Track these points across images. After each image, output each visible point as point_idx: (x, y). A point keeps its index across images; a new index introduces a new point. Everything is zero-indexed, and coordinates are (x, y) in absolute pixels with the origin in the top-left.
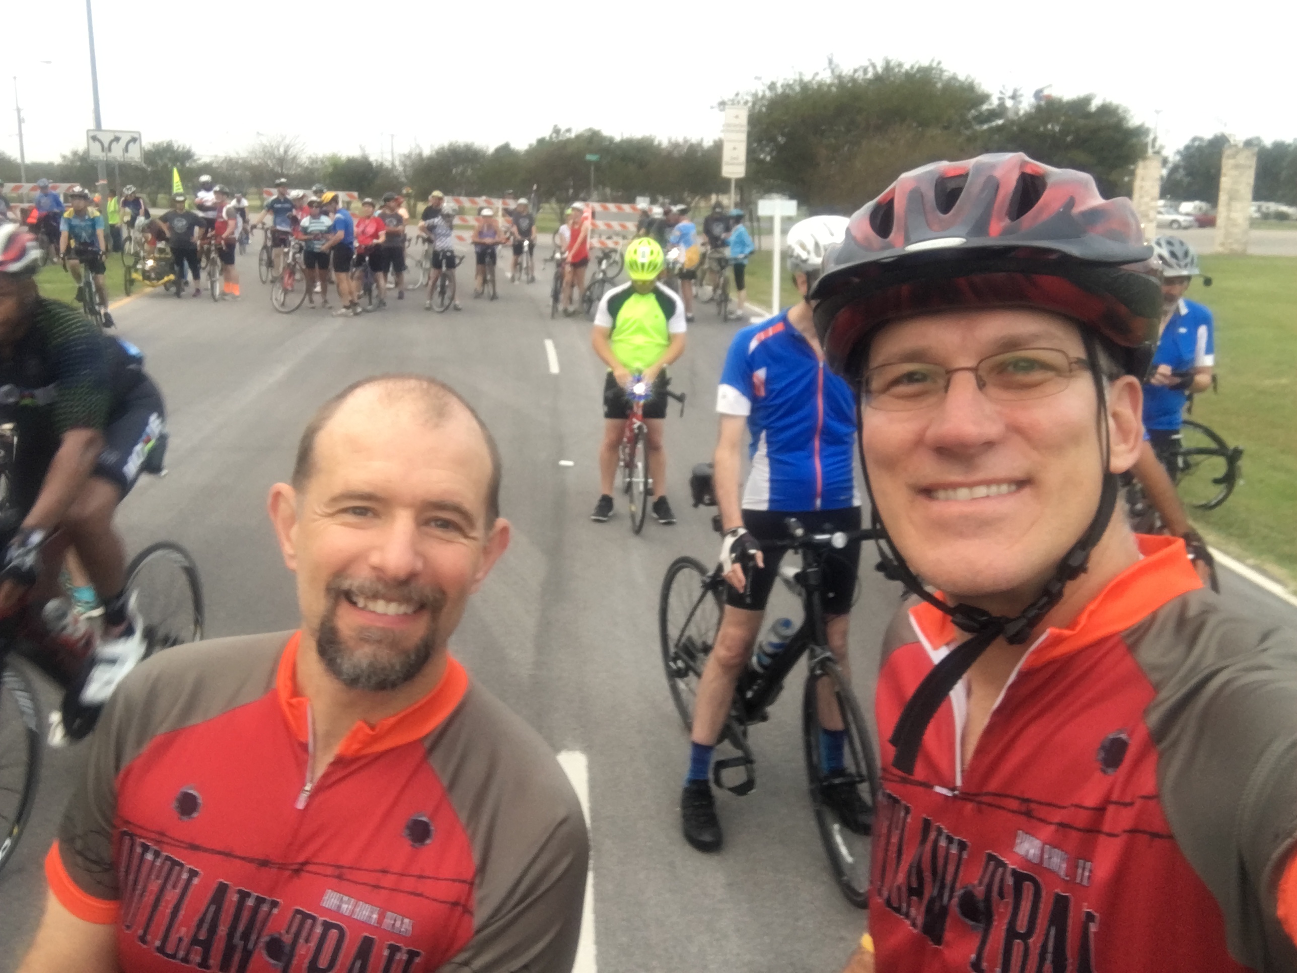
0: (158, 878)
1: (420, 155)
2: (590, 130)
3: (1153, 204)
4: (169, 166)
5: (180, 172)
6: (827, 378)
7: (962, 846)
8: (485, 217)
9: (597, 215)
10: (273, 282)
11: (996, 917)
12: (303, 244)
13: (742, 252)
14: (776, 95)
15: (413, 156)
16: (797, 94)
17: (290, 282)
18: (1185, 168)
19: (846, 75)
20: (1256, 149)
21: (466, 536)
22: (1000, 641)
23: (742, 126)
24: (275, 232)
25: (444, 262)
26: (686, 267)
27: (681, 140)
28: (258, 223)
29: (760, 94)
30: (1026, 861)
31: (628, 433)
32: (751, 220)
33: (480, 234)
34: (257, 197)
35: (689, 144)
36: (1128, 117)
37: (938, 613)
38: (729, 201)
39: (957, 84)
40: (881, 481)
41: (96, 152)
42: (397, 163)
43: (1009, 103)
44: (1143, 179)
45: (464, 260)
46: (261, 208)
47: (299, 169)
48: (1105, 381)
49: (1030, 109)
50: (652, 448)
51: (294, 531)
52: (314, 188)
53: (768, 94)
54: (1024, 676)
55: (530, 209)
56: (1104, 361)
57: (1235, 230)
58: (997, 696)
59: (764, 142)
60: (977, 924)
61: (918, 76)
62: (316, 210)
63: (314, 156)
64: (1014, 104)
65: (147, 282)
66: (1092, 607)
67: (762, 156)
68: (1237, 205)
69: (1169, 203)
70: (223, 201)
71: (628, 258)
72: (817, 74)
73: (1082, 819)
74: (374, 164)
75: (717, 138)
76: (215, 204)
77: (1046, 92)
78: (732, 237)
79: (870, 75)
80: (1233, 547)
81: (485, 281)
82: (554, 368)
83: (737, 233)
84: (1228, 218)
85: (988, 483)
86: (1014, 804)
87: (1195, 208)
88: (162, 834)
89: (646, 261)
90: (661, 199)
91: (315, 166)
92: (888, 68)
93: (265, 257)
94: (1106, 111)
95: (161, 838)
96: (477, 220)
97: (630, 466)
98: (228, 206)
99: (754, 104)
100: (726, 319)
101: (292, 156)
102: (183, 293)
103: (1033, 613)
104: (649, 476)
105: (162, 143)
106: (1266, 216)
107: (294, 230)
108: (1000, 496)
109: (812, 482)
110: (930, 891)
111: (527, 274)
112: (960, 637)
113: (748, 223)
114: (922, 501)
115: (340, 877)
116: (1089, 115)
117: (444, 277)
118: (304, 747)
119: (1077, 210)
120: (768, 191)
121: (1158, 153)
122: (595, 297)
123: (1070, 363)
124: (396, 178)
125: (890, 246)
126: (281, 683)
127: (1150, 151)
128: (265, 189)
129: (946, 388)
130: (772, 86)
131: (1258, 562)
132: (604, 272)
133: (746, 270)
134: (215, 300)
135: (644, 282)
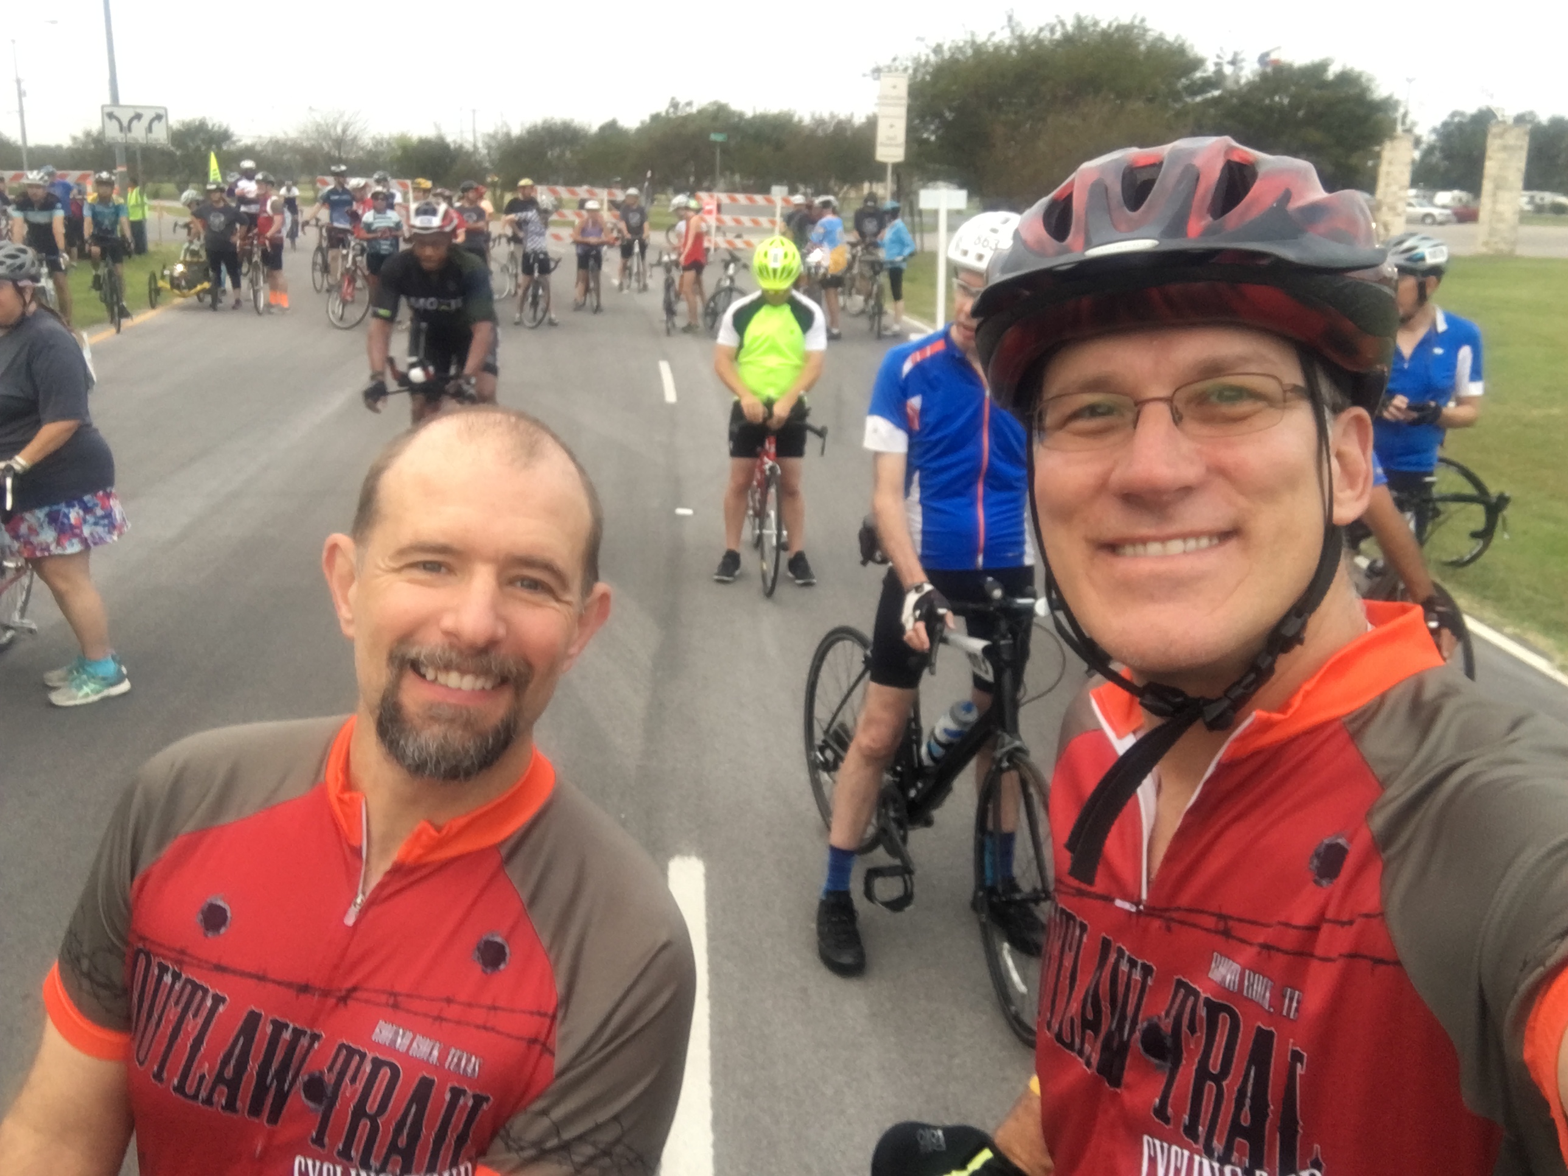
0: (177, 1003)
1: (508, 135)
2: (715, 103)
3: (1402, 194)
4: (203, 148)
5: (217, 156)
6: (993, 409)
7: (1147, 971)
8: (590, 211)
9: (723, 209)
10: (328, 291)
11: (1185, 1055)
12: (365, 244)
13: (899, 254)
14: (943, 60)
15: (500, 136)
16: (967, 59)
17: (349, 291)
18: (1442, 150)
19: (1029, 35)
20: (1529, 126)
21: (558, 600)
22: (1199, 725)
23: (900, 98)
24: (331, 230)
25: (536, 265)
26: (831, 272)
27: (826, 116)
28: (311, 219)
29: (923, 59)
30: (1221, 988)
31: (758, 476)
32: (912, 214)
33: (583, 231)
34: (309, 186)
35: (836, 120)
36: (1373, 86)
37: (1123, 695)
38: (884, 191)
39: (1165, 47)
40: (1055, 536)
41: (113, 132)
42: (480, 145)
43: (1228, 70)
44: (1390, 163)
45: (560, 264)
46: (315, 200)
47: (361, 153)
48: (1328, 414)
49: (1254, 77)
50: (787, 492)
51: (353, 591)
52: (376, 176)
53: (933, 58)
54: (1224, 769)
55: (643, 202)
56: (1325, 388)
57: (1502, 226)
58: (1193, 791)
59: (928, 119)
60: (1163, 1063)
61: (1116, 36)
62: (381, 203)
63: (378, 137)
64: (1234, 71)
65: (176, 291)
66: (1307, 687)
67: (925, 136)
68: (1505, 196)
69: (1421, 193)
70: (266, 193)
71: (757, 261)
72: (993, 34)
73: (1290, 939)
74: (452, 146)
75: (870, 113)
76: (258, 195)
77: (1274, 56)
78: (887, 234)
79: (1058, 35)
80: (1489, 613)
81: (587, 290)
82: (671, 396)
83: (894, 230)
84: (1494, 212)
85: (1184, 536)
86: (1210, 922)
87: (1453, 199)
88: (182, 952)
89: (779, 266)
90: (802, 188)
91: (381, 148)
92: (1080, 25)
93: (319, 260)
94: (1346, 79)
95: (182, 956)
96: (579, 215)
97: (761, 515)
98: (274, 198)
99: (915, 70)
100: (880, 336)
101: (350, 138)
102: (219, 305)
103: (1239, 691)
104: (783, 527)
105: (194, 120)
106: (1540, 209)
107: (354, 227)
108: (1198, 551)
109: (973, 535)
110: (1108, 1024)
111: (638, 281)
112: (1147, 721)
113: (908, 219)
114: (1104, 556)
115: (396, 1006)
116: (1324, 85)
117: (537, 284)
118: (357, 852)
119: (1295, 204)
120: (931, 177)
121: (1408, 131)
122: (720, 309)
123: (1285, 392)
124: (480, 163)
125: (1068, 250)
126: (332, 776)
127: (1399, 128)
128: (319, 177)
129: (1135, 423)
130: (938, 49)
131: (1518, 631)
132: (732, 279)
133: (905, 276)
134: (259, 313)
135: (777, 292)
